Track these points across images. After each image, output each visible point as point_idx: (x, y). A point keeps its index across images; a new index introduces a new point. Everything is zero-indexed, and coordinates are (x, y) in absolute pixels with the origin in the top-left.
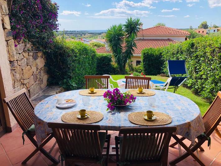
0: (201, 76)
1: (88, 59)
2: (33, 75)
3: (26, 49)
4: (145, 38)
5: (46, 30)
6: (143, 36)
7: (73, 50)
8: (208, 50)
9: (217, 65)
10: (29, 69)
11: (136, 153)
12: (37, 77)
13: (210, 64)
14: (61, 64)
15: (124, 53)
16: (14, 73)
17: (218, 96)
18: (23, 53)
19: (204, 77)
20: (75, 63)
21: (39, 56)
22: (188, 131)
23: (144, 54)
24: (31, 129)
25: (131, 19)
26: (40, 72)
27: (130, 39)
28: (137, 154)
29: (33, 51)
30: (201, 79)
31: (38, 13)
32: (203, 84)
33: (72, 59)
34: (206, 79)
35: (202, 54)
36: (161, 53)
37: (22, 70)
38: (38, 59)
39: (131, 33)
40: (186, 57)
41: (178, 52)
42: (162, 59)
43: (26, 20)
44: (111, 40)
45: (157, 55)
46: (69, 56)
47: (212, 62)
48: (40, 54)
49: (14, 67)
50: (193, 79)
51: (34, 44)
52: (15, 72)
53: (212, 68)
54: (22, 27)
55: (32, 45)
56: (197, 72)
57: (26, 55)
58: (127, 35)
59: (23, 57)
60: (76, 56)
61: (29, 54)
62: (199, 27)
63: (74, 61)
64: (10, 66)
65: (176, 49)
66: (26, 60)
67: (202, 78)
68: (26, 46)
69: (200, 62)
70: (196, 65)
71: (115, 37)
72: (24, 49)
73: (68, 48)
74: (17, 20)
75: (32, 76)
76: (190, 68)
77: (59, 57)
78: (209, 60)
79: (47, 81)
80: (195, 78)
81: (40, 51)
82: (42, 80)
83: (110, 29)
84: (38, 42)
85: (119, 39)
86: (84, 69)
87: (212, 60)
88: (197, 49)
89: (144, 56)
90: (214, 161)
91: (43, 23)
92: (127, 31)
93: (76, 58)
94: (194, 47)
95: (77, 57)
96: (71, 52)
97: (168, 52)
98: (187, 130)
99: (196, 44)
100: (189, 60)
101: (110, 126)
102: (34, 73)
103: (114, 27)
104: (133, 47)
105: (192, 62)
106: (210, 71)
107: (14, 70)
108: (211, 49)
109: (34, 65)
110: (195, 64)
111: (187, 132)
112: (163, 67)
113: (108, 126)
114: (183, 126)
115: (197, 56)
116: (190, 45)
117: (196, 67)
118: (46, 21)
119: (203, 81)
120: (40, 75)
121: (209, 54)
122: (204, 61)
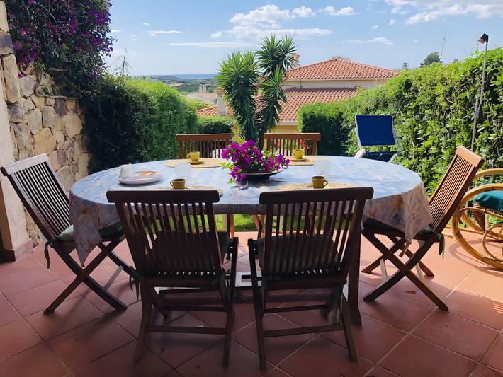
0: (428, 149)
1: (181, 122)
2: (56, 149)
3: (39, 89)
4: (305, 86)
5: (84, 49)
6: (301, 82)
7: (145, 98)
8: (440, 90)
9: (459, 120)
10: (48, 136)
11: (291, 261)
12: (65, 155)
13: (445, 121)
14: (119, 129)
15: (259, 114)
16: (17, 130)
17: (457, 156)
18: (33, 97)
19: (434, 150)
20: (150, 127)
21: (69, 108)
22: (398, 212)
23: (305, 115)
24: (64, 235)
25: (273, 39)
26: (71, 145)
27: (271, 83)
28: (294, 263)
29: (55, 95)
30: (427, 155)
31: (66, 8)
32: (431, 166)
33: (144, 116)
34: (437, 155)
35: (427, 100)
36: (341, 113)
37: (32, 134)
38: (66, 114)
39: (274, 69)
40: (395, 112)
41: (377, 107)
42: (344, 125)
43: (39, 21)
44: (230, 85)
45: (333, 119)
46: (137, 110)
47: (449, 116)
48: (71, 105)
49: (17, 117)
50: (410, 159)
51: (56, 78)
52: (20, 129)
53: (448, 129)
54: (32, 36)
55: (53, 83)
56: (418, 143)
57: (39, 101)
58: (264, 74)
59: (33, 107)
60: (152, 112)
61: (48, 102)
62: (422, 65)
63: (148, 122)
64: (9, 113)
65: (373, 98)
66: (40, 114)
67: (430, 155)
68: (38, 81)
69: (424, 118)
70: (416, 128)
71: (238, 79)
72: (35, 87)
73: (134, 92)
74: (20, 21)
75: (55, 152)
76: (404, 135)
77: (115, 111)
78: (442, 113)
79: (88, 167)
80: (415, 157)
81: (72, 96)
82: (77, 164)
83: (227, 62)
84: (66, 74)
85: (247, 85)
86: (170, 144)
87: (449, 111)
88: (417, 92)
89: (303, 121)
90: (455, 292)
91: (78, 32)
92: (265, 66)
93: (152, 116)
94: (412, 89)
95: (154, 114)
96: (141, 101)
97: (356, 108)
98: (396, 212)
99: (414, 83)
100: (402, 117)
101: (237, 205)
102: (59, 145)
103: (236, 58)
104: (279, 101)
105: (408, 123)
106: (446, 134)
107: (16, 123)
108: (445, 88)
109: (59, 128)
110: (415, 126)
111: (397, 215)
112: (347, 144)
113: (235, 205)
114: (387, 201)
115: (417, 109)
116: (403, 85)
117: (417, 132)
118: (83, 29)
119: (431, 159)
120: (73, 153)
121: (441, 98)
122: (433, 117)
